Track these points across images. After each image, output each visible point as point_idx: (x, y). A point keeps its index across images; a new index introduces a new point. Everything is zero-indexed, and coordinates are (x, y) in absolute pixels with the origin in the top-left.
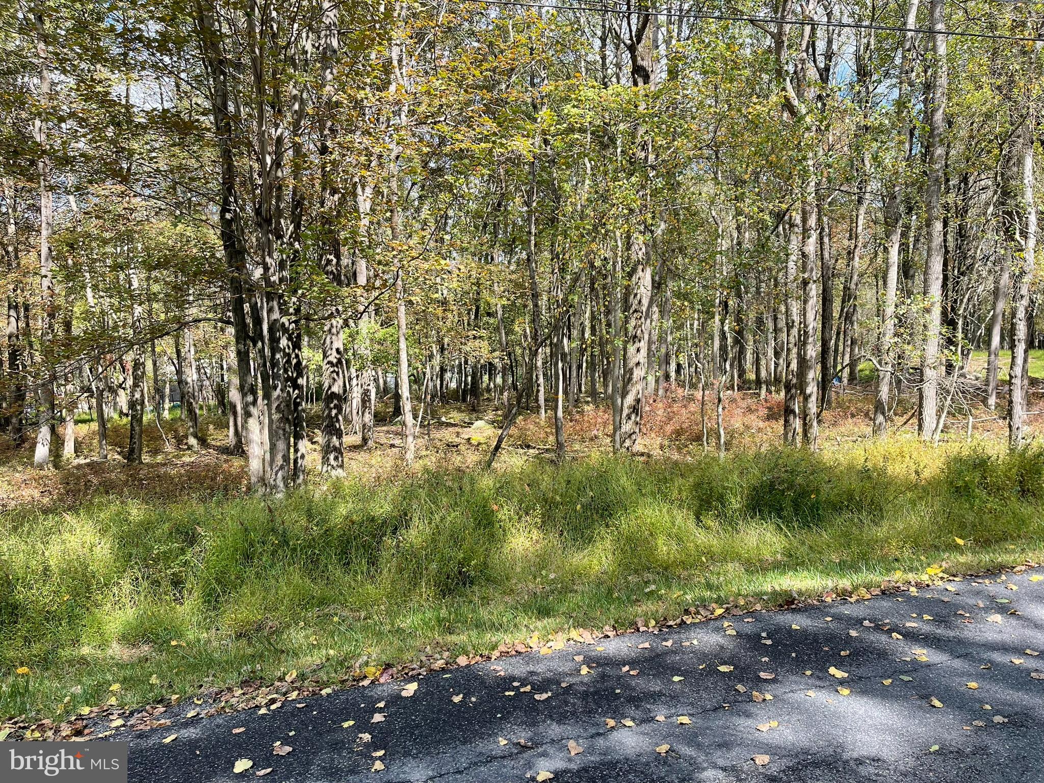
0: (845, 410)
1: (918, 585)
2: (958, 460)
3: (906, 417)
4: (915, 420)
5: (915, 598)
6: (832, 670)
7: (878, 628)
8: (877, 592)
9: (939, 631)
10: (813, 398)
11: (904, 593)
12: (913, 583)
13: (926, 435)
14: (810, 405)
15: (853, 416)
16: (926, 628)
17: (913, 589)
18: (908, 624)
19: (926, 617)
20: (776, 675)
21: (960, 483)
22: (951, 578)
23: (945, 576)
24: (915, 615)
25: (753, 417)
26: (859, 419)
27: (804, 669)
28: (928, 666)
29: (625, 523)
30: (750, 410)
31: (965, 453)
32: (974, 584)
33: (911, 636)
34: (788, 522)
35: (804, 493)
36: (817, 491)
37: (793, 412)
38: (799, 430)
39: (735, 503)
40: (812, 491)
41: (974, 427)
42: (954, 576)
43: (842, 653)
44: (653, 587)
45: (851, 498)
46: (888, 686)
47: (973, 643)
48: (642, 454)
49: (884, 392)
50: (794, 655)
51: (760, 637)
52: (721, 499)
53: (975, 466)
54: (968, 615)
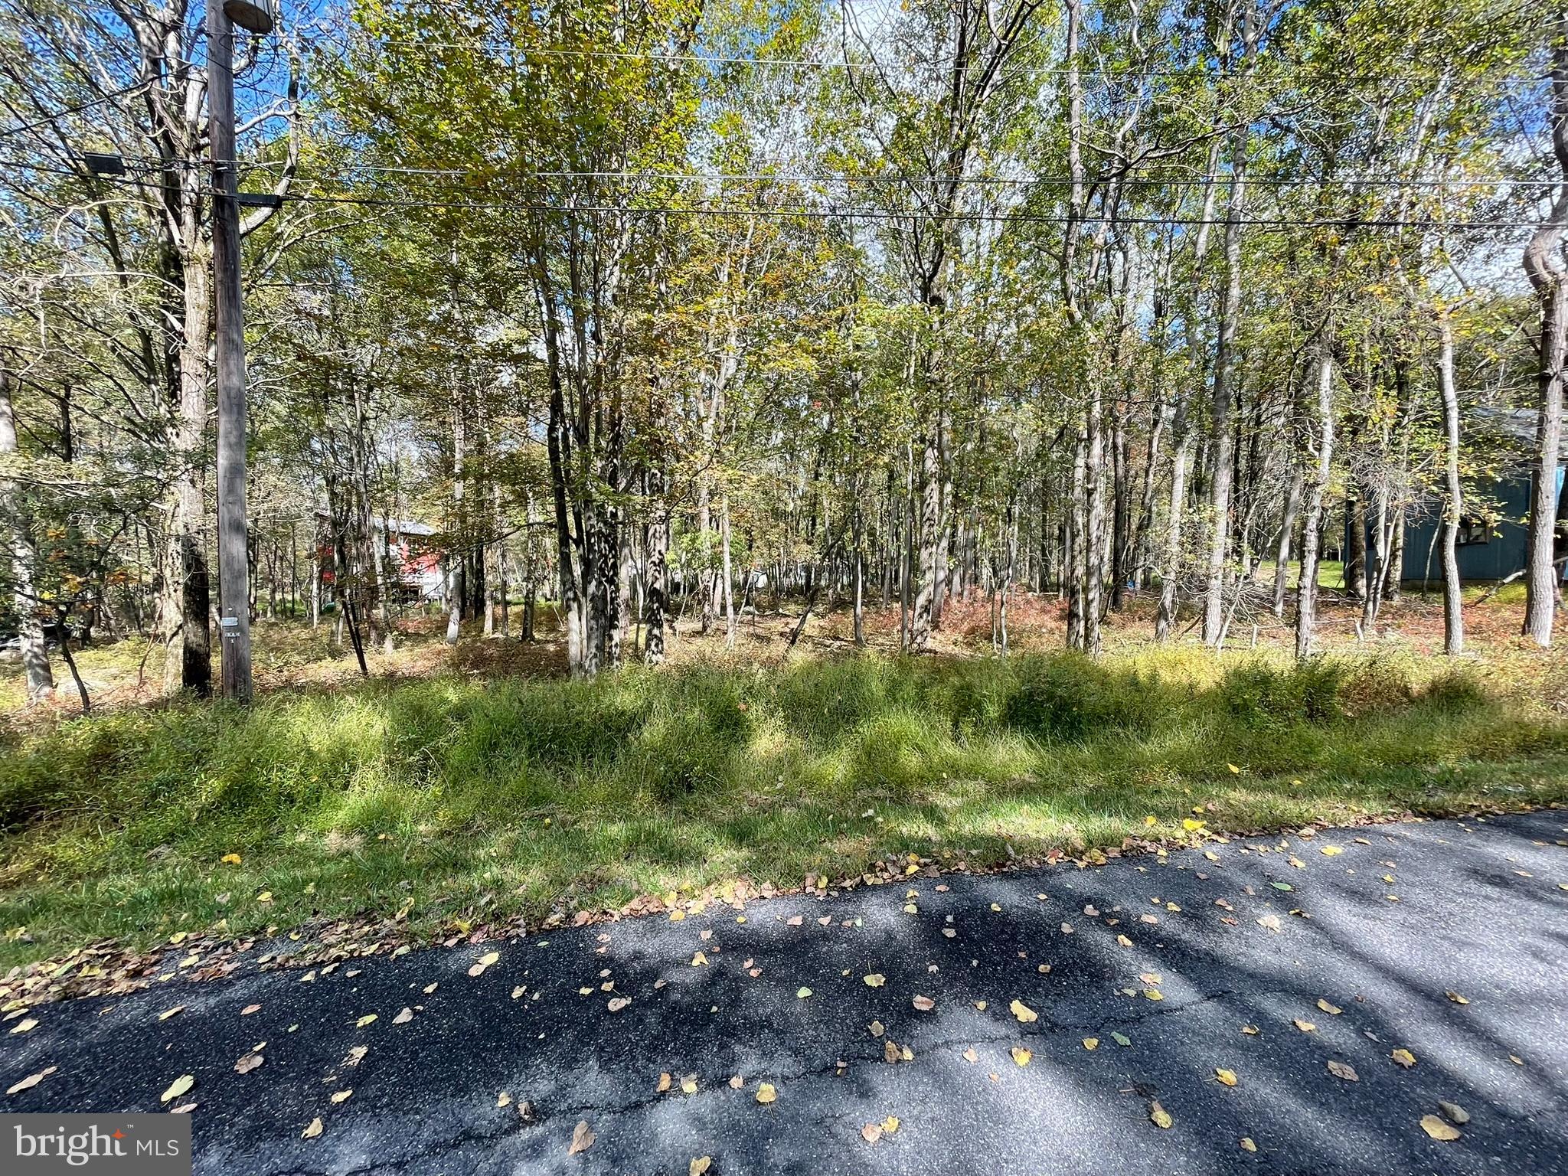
0: (1133, 613)
1: (1170, 846)
2: (1238, 674)
3: (1193, 621)
4: (1199, 625)
5: (1165, 866)
6: (1016, 1006)
7: (1102, 920)
8: (1114, 852)
9: (1185, 936)
10: (1095, 604)
11: (1148, 858)
12: (1164, 842)
13: (1211, 640)
14: (1092, 610)
15: (1141, 619)
16: (1171, 927)
17: (1162, 852)
18: (1145, 918)
19: (1173, 907)
20: (937, 1003)
21: (1239, 701)
22: (1215, 837)
23: (1207, 833)
24: (1156, 900)
25: (1046, 617)
26: (1146, 623)
27: (978, 996)
28: (1161, 1010)
29: (867, 729)
30: (1043, 611)
31: (1245, 667)
32: (1243, 851)
33: (1147, 940)
34: (1041, 736)
35: (1063, 706)
36: (1080, 704)
37: (1077, 616)
38: (1082, 632)
39: (993, 711)
40: (1074, 705)
41: (1259, 634)
42: (1218, 833)
43: (1042, 968)
44: (871, 812)
45: (1118, 711)
46: (1092, 1053)
47: (1234, 969)
48: (930, 651)
49: (1168, 598)
50: (975, 963)
51: (943, 923)
52: (979, 706)
53: (1256, 683)
54: (1230, 908)
